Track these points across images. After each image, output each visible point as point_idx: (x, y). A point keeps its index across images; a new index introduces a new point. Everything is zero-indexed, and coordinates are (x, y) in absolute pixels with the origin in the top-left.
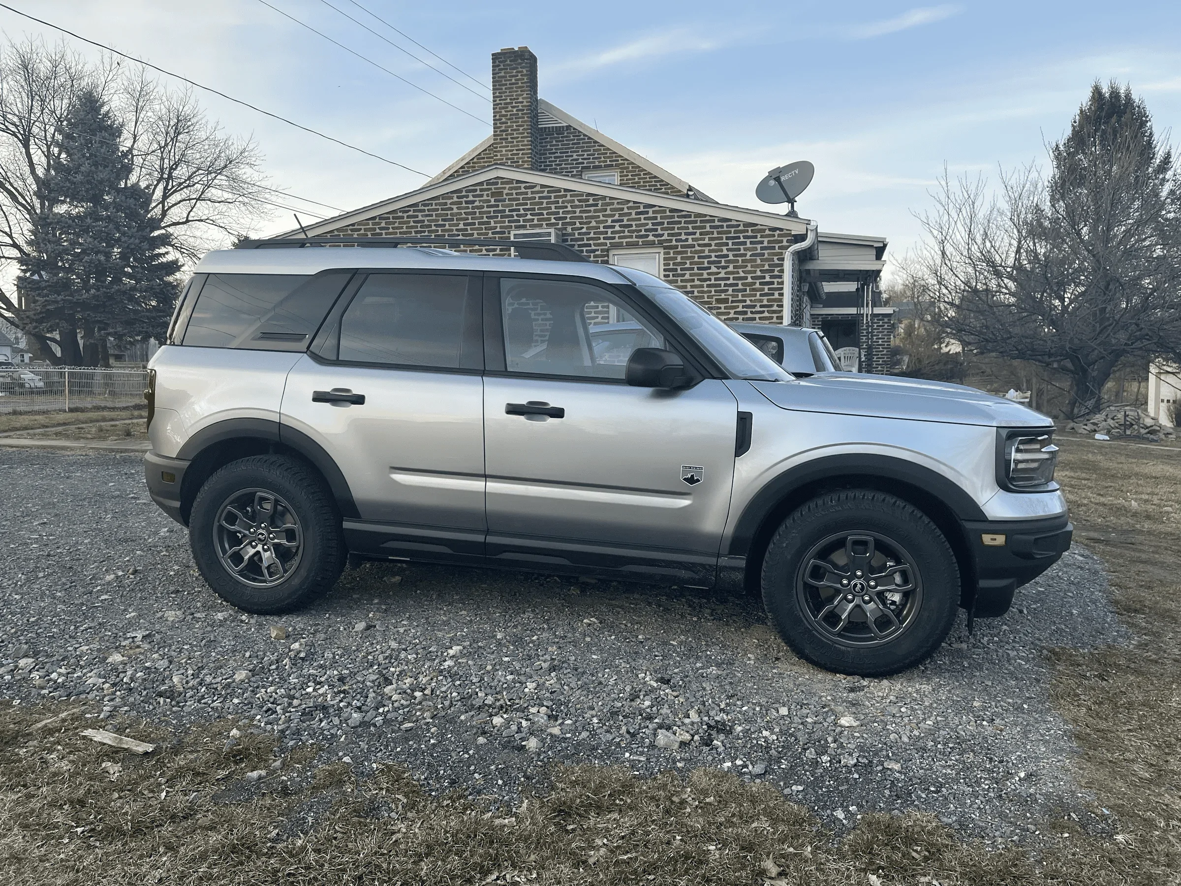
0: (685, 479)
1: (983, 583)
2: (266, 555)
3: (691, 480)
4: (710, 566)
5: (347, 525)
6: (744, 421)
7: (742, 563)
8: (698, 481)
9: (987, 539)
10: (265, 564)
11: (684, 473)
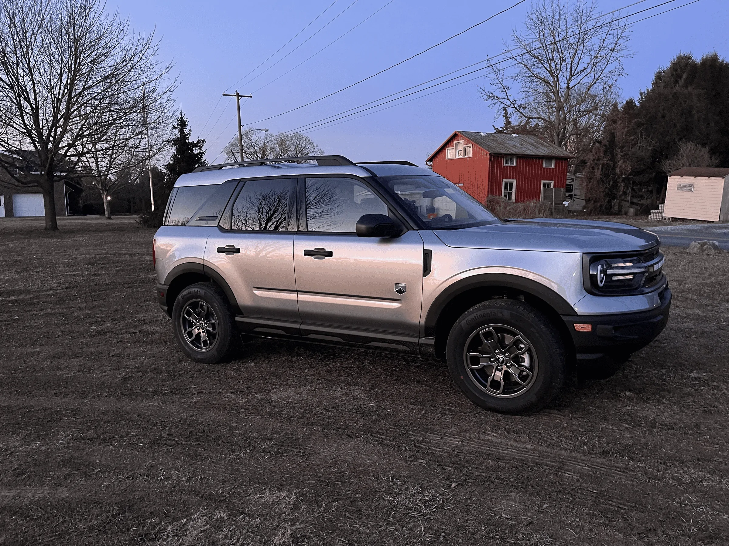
0: (397, 291)
1: (579, 356)
2: (202, 335)
3: (400, 292)
4: (415, 343)
5: (237, 319)
6: (427, 255)
7: (432, 342)
8: (404, 292)
9: (578, 327)
10: (202, 339)
11: (396, 287)
